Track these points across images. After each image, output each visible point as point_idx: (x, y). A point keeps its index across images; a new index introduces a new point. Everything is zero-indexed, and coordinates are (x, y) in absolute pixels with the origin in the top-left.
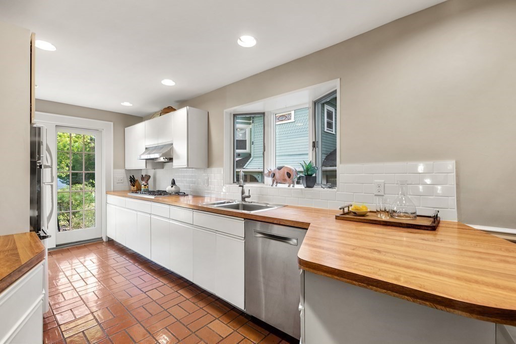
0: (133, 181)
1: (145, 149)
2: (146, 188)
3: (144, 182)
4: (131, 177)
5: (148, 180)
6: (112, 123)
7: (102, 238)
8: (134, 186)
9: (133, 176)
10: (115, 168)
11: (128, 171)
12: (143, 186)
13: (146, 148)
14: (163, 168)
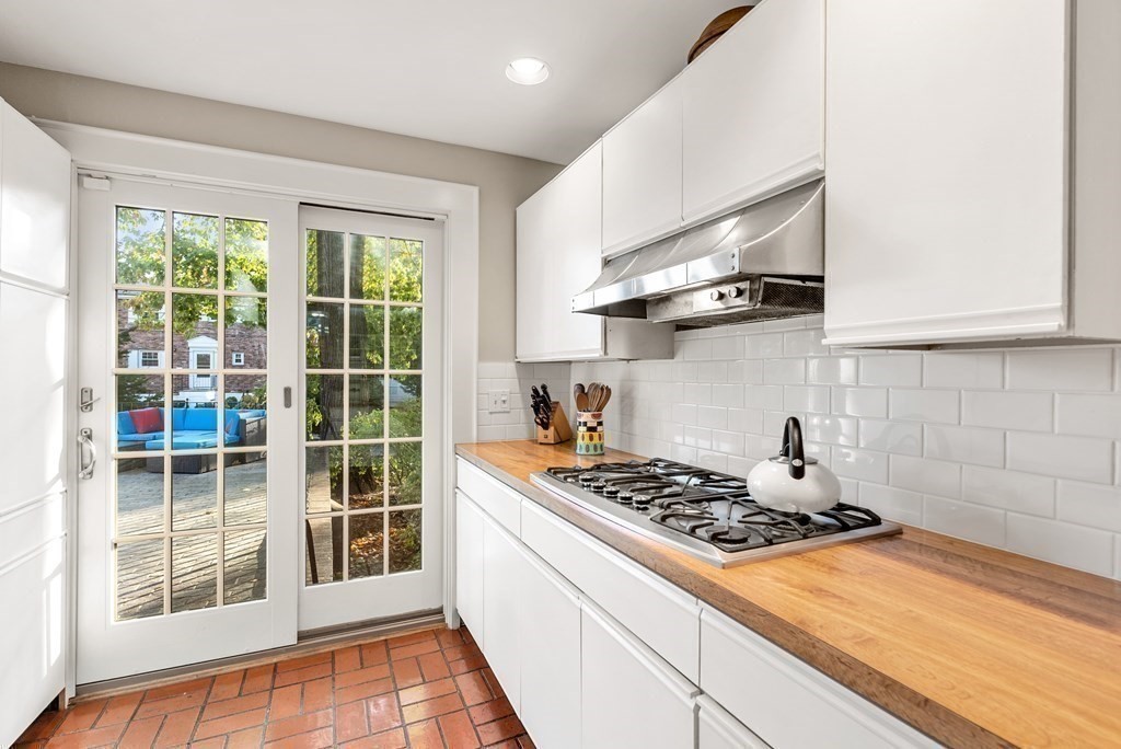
0: (542, 405)
1: (599, 264)
2: (596, 440)
3: (586, 417)
4: (535, 391)
5: (600, 409)
6: (475, 190)
7: (440, 611)
8: (545, 426)
9: (544, 387)
10: (481, 357)
11: (525, 368)
12: (582, 429)
13: (607, 262)
14: (671, 355)
